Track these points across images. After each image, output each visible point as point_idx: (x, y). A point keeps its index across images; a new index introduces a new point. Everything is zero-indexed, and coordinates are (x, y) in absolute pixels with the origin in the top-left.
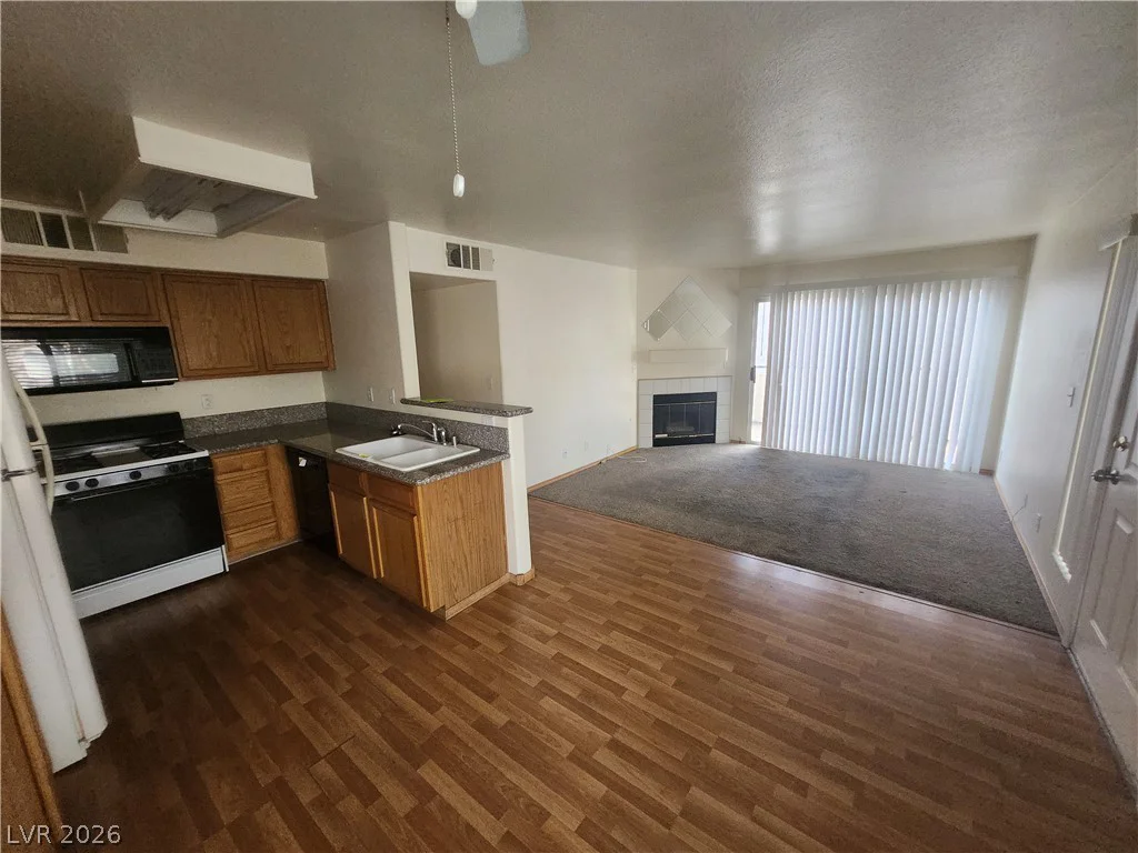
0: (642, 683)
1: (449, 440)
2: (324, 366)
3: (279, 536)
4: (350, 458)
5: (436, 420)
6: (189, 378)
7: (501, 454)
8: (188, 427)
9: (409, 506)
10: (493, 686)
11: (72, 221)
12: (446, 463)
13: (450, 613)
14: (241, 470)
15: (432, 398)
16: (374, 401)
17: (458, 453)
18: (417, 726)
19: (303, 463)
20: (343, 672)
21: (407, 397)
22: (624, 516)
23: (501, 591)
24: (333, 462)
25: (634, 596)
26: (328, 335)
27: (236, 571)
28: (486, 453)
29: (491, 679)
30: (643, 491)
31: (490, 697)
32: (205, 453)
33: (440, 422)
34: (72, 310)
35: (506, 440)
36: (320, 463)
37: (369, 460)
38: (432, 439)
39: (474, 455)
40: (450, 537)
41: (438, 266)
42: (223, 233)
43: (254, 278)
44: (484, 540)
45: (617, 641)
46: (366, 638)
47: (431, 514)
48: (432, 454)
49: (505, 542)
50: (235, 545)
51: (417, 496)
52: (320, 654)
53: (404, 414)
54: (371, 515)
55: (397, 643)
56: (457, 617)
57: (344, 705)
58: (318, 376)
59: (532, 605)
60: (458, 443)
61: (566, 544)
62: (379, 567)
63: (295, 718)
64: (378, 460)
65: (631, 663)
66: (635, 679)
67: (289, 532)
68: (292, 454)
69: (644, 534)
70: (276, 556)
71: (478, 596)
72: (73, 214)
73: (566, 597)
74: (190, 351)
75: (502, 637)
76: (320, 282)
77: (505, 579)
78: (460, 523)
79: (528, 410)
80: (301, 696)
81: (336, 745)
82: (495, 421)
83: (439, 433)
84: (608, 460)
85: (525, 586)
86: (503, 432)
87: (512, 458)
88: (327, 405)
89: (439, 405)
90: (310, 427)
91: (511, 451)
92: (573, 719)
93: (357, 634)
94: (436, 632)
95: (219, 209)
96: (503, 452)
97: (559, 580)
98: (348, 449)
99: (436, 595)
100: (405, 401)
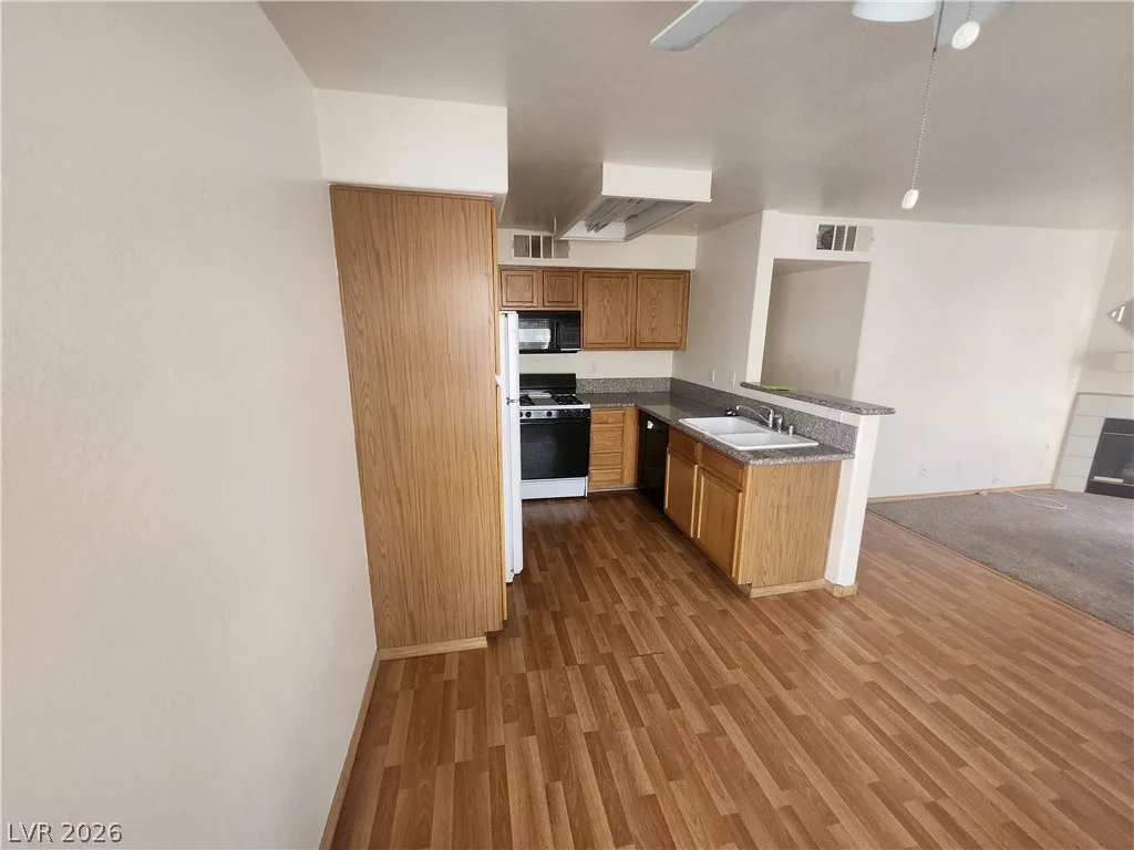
0: (992, 769)
1: (785, 429)
2: (676, 346)
3: (621, 480)
4: (690, 429)
5: (773, 407)
6: (586, 349)
7: (843, 452)
8: (578, 385)
9: (737, 482)
10: (790, 675)
11: (546, 238)
12: (775, 450)
13: (755, 593)
14: (607, 423)
15: (774, 385)
16: (716, 383)
17: (791, 442)
18: (715, 673)
19: (650, 425)
20: (659, 602)
21: (747, 381)
22: (1006, 568)
23: (812, 594)
24: (674, 429)
25: (1003, 669)
26: (685, 319)
27: (592, 498)
28: (824, 449)
29: (790, 669)
30: (1054, 548)
31: (788, 685)
32: (588, 406)
33: (777, 410)
34: (535, 300)
35: (853, 439)
36: (664, 428)
37: (707, 433)
38: (767, 425)
39: (811, 448)
40: (770, 522)
41: (807, 250)
42: (628, 238)
43: (640, 272)
44: (805, 536)
45: (962, 706)
46: (679, 583)
47: (756, 494)
48: (762, 439)
49: (828, 545)
50: (594, 479)
51: (746, 475)
52: (642, 579)
53: (741, 397)
54: (699, 481)
55: (704, 598)
56: (763, 599)
57: (657, 625)
58: (669, 355)
59: (850, 622)
60: (794, 433)
61: (907, 575)
62: (697, 529)
63: (623, 618)
64: (716, 434)
65: (979, 740)
66: (984, 761)
67: (627, 480)
68: (643, 417)
69: (1042, 603)
70: (618, 495)
71: (787, 589)
72: (547, 234)
73: (894, 630)
74: (590, 330)
75: (807, 637)
76: (685, 273)
77: (818, 584)
78: (784, 510)
79: (889, 411)
80: (628, 604)
81: (649, 652)
82: (843, 417)
83: (775, 420)
84: (991, 493)
85: (843, 600)
86: (850, 431)
87: (856, 461)
88: (673, 380)
89: (781, 392)
90: (657, 397)
91: (857, 451)
92: (884, 754)
93: (671, 576)
94: (738, 602)
95: (630, 218)
96: (848, 451)
97: (889, 610)
98: (688, 420)
99: (744, 571)
100: (744, 385)
